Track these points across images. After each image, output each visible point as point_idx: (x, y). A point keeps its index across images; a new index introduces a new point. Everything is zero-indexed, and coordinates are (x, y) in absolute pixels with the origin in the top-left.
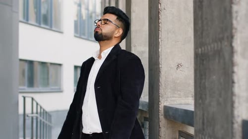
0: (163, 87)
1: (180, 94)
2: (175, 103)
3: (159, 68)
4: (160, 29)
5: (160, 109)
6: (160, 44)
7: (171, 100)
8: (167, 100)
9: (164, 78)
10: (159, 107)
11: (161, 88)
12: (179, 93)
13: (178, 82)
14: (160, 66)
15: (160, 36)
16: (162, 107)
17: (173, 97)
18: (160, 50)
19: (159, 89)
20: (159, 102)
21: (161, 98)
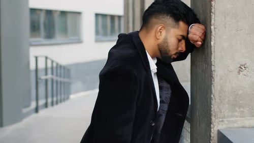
0: (217, 100)
1: (243, 112)
2: (236, 125)
3: (211, 71)
4: (213, 11)
5: (212, 135)
6: (213, 33)
7: (229, 121)
8: (223, 121)
9: (219, 87)
10: (210, 131)
11: (213, 102)
12: (242, 109)
13: (240, 92)
14: (213, 69)
15: (213, 22)
16: (216, 132)
17: (232, 116)
18: (212, 43)
19: (211, 104)
20: (211, 123)
21: (213, 118)
